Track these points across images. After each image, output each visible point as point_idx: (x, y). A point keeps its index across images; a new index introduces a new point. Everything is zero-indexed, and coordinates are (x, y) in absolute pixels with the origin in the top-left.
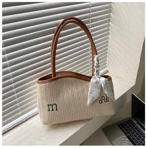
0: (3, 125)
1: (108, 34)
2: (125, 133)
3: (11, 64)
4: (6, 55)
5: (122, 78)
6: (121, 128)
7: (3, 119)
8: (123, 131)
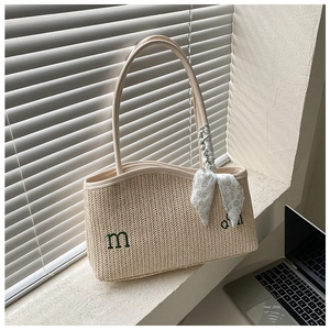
0: (8, 285)
1: (228, 79)
2: (274, 292)
3: (24, 161)
4: (13, 142)
5: (262, 174)
6: (264, 283)
7: (7, 273)
8: (269, 288)
